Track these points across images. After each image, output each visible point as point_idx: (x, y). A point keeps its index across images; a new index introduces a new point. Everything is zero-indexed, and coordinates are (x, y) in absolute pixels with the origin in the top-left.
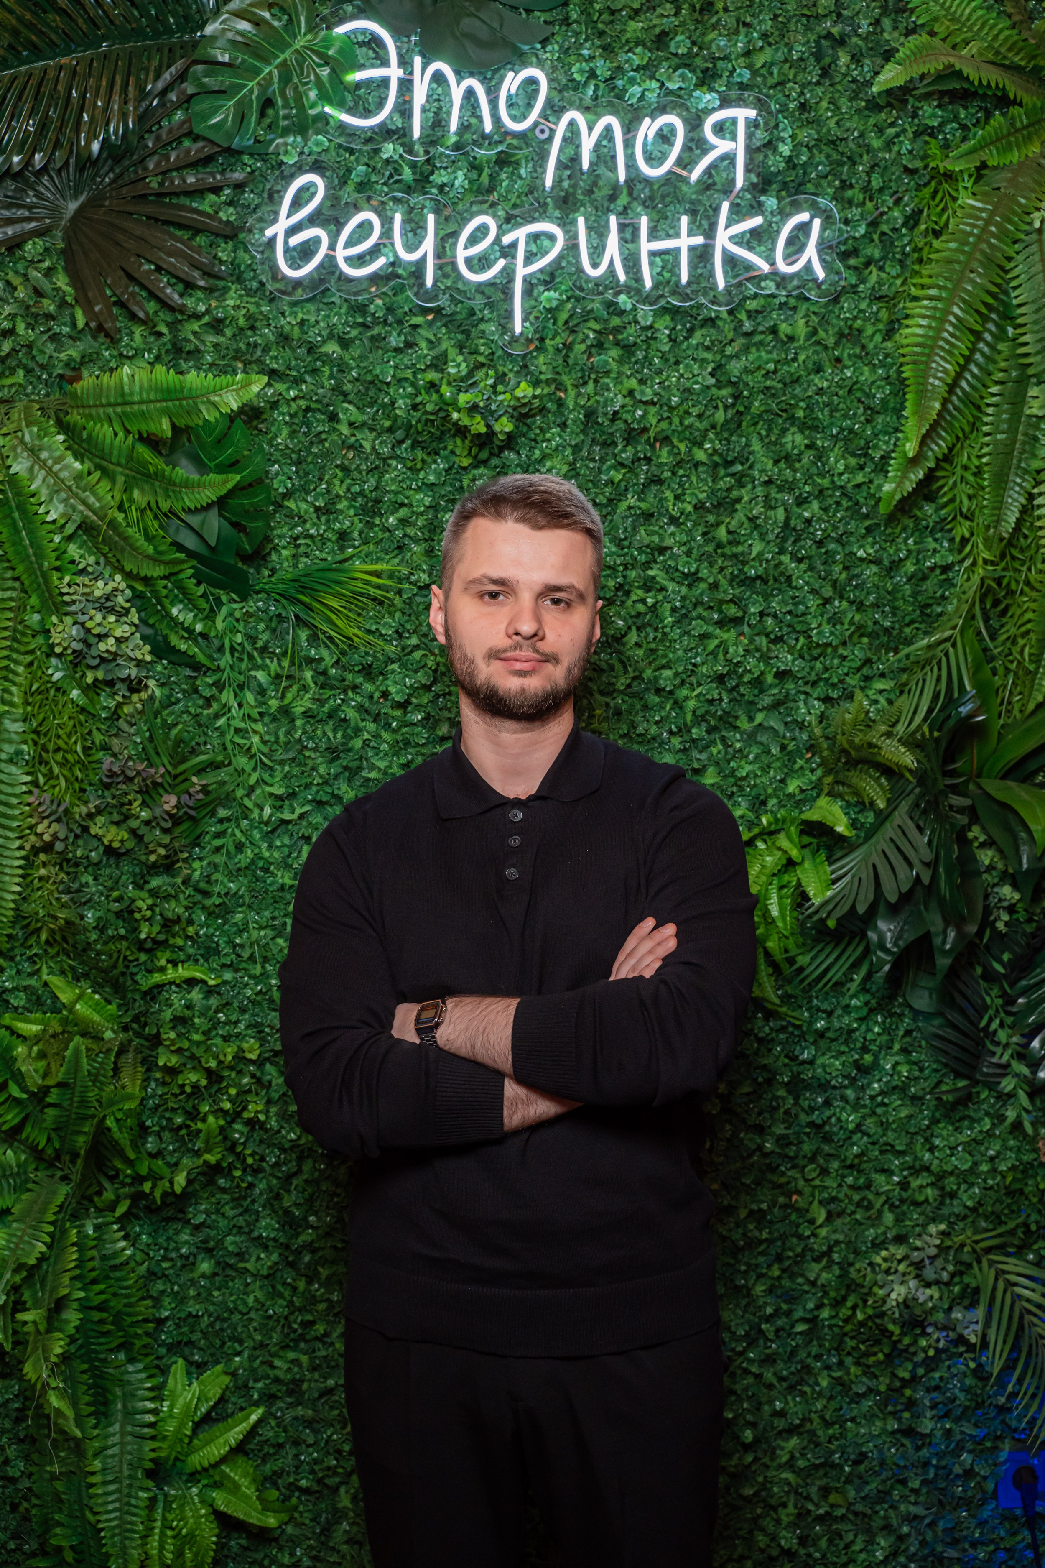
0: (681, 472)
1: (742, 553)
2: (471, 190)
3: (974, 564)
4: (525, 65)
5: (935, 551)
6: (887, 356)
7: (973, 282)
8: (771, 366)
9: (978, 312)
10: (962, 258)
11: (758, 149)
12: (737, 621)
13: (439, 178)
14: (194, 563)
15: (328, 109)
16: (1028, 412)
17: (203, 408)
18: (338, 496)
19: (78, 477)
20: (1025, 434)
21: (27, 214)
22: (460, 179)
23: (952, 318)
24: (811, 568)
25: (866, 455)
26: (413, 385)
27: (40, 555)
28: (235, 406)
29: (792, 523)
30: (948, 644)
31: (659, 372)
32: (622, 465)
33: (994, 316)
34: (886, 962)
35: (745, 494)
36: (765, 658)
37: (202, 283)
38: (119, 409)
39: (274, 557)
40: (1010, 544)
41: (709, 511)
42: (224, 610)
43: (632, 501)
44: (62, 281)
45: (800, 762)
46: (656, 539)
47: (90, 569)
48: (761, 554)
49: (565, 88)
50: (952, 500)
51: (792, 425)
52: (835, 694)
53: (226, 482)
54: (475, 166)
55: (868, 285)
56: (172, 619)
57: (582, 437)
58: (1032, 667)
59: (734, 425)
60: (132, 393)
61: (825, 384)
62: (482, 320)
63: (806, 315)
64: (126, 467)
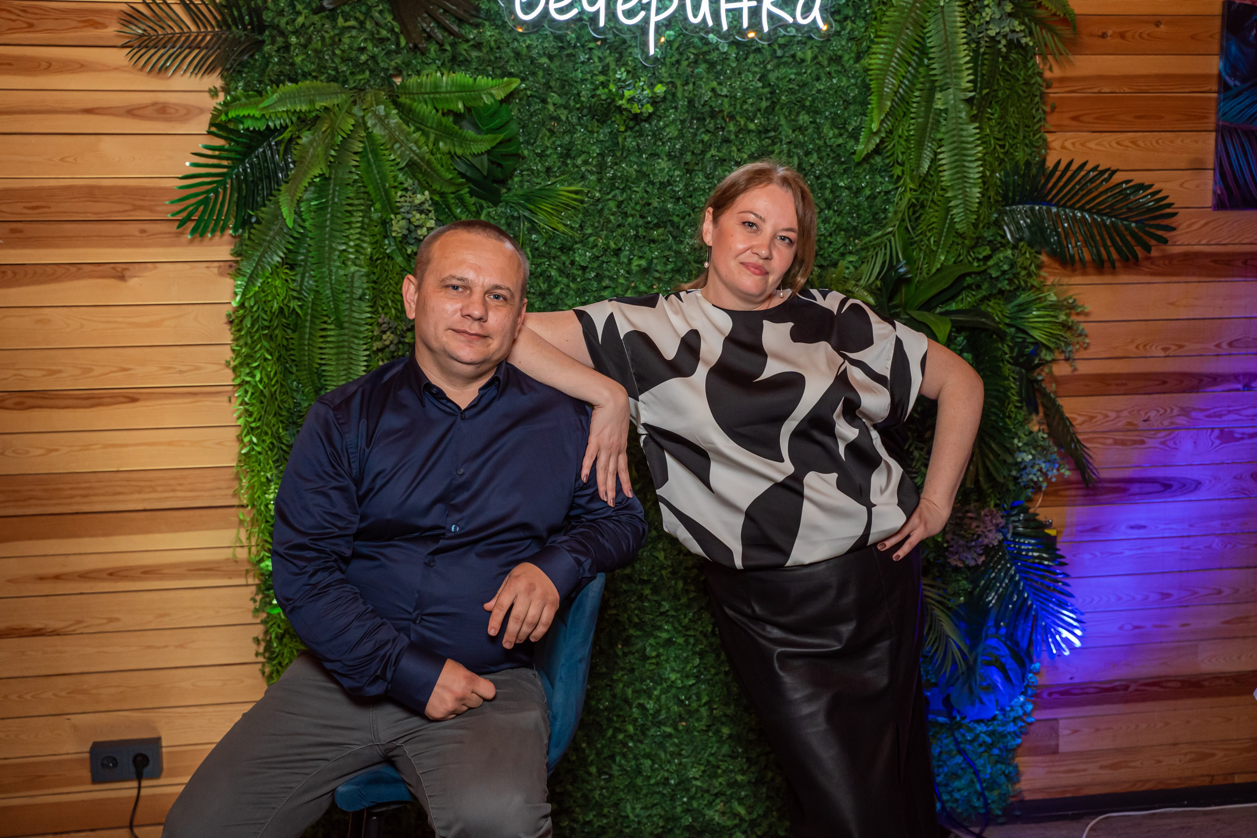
0: (741, 136)
3: (905, 191)
5: (881, 183)
6: (856, 72)
7: (907, 35)
8: (793, 77)
9: (910, 51)
10: (901, 21)
14: (471, 185)
16: (936, 107)
17: (484, 97)
18: (547, 147)
19: (407, 135)
20: (934, 119)
23: (896, 55)
25: (843, 128)
26: (592, 83)
27: (384, 179)
28: (502, 95)
30: (890, 235)
31: (730, 78)
32: (708, 131)
33: (916, 52)
37: (471, 21)
38: (432, 96)
39: (510, 182)
40: (924, 180)
42: (485, 212)
43: (713, 152)
44: (389, 18)
47: (410, 188)
50: (892, 154)
51: (803, 109)
52: (825, 264)
53: (496, 139)
55: (847, 31)
56: (455, 217)
57: (686, 115)
58: (935, 249)
59: (770, 110)
60: (441, 87)
61: (822, 87)
62: (630, 46)
63: (811, 48)
64: (436, 129)
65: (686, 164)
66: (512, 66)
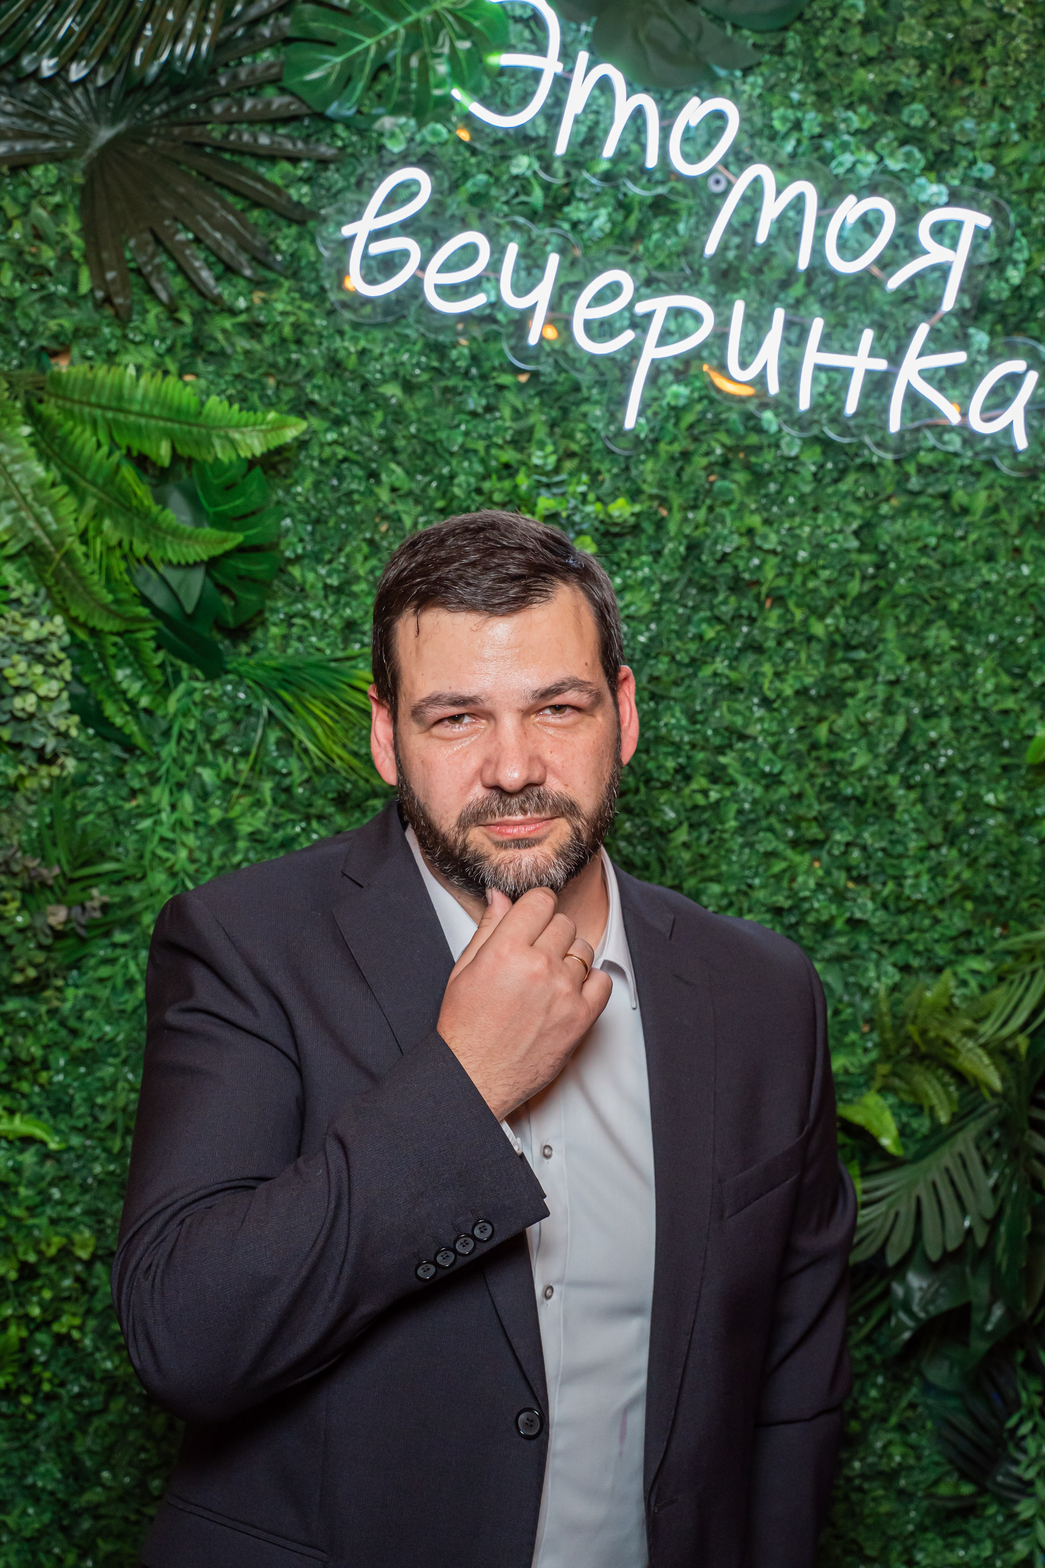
0: (789, 644)
1: (842, 762)
2: (610, 234)
4: (716, 92)
8: (933, 541)
11: (981, 267)
12: (815, 844)
13: (577, 211)
14: (160, 624)
15: (457, 93)
17: (217, 442)
18: (357, 578)
19: (39, 486)
21: (45, 129)
22: (602, 220)
24: (922, 800)
25: (1023, 676)
26: (483, 461)
28: (258, 449)
29: (913, 740)
31: (791, 515)
32: (718, 620)
34: (907, 1328)
35: (863, 689)
36: (840, 897)
37: (248, 272)
38: (110, 415)
39: (259, 634)
41: (811, 699)
42: (182, 688)
43: (720, 665)
44: (71, 225)
45: (853, 1036)
46: (739, 721)
47: (26, 600)
48: (864, 768)
49: (758, 133)
51: (942, 617)
52: (916, 962)
53: (224, 540)
54: (624, 206)
56: (116, 684)
57: (677, 574)
59: (869, 601)
60: (131, 400)
61: (994, 577)
62: (587, 400)
63: (990, 487)
64: (102, 489)
65: (653, 679)
66: (319, 388)
